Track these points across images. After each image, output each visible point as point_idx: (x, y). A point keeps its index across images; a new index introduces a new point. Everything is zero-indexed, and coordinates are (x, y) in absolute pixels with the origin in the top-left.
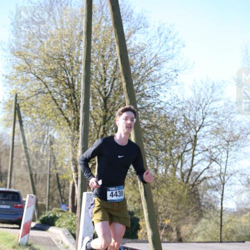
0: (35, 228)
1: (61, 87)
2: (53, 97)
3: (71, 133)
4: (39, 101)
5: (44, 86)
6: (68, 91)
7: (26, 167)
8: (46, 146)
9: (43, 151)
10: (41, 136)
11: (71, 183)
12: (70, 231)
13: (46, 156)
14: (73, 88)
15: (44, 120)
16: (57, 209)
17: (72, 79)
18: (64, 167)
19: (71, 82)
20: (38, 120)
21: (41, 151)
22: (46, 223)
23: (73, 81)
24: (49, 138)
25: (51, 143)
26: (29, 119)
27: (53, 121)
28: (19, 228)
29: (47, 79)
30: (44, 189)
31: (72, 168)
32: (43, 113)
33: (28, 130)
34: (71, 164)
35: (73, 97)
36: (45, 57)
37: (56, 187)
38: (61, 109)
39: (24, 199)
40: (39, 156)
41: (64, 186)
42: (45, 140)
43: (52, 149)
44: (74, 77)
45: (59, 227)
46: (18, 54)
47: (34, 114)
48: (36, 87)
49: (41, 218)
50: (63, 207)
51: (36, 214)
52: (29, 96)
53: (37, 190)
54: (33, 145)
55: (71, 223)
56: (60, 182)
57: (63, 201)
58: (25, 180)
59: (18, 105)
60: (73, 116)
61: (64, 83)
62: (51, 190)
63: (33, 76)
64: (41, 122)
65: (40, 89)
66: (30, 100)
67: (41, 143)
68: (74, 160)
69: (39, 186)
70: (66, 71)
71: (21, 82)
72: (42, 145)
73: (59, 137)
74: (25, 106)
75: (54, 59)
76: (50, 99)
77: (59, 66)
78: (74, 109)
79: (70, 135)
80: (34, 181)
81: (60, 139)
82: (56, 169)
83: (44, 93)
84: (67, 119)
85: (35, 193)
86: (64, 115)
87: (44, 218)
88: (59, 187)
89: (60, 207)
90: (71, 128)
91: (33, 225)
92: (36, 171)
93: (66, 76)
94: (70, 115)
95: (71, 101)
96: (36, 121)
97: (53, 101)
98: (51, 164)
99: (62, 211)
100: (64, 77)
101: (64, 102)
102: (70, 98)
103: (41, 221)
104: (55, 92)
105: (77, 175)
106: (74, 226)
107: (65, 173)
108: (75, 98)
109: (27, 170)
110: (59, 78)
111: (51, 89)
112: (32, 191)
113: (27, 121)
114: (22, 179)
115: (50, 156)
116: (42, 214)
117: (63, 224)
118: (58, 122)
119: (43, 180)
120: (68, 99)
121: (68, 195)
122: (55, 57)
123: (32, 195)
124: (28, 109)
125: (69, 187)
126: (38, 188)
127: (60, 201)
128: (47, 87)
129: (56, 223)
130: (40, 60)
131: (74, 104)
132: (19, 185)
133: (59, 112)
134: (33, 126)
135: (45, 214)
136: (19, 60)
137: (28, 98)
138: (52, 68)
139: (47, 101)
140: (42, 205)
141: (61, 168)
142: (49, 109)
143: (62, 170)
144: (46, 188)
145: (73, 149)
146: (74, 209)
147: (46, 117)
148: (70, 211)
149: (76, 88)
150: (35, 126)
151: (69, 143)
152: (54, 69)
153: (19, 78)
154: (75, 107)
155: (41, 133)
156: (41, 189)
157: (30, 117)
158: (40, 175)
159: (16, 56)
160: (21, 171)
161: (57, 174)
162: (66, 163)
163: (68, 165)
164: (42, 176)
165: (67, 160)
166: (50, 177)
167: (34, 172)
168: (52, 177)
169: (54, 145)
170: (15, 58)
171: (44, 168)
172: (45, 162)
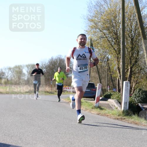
0: (102, 100)
1: (111, 35)
2: (108, 39)
4: (101, 41)
5: (103, 34)
6: (115, 36)
7: (97, 72)
9: (104, 64)
10: (103, 58)
11: (118, 78)
12: (118, 101)
13: (106, 66)
14: (117, 35)
16: (111, 91)
17: (116, 31)
18: (114, 71)
19: (116, 32)
21: (103, 64)
22: (107, 97)
23: (117, 32)
24: (107, 58)
25: (108, 61)
26: (97, 50)
27: (108, 50)
28: (94, 100)
29: (104, 31)
30: (105, 81)
31: (118, 72)
32: (103, 47)
34: (117, 70)
35: (117, 39)
36: (104, 21)
37: (111, 81)
38: (112, 45)
39: (96, 87)
40: (102, 67)
41: (114, 80)
42: (105, 59)
43: (108, 63)
44: (117, 30)
45: (113, 99)
46: (91, 20)
47: (99, 48)
48: (99, 35)
49: (104, 95)
50: (114, 90)
51: (102, 93)
52: (97, 39)
55: (118, 97)
56: (112, 78)
57: (114, 87)
58: (96, 78)
59: (92, 43)
61: (112, 32)
62: (108, 82)
63: (98, 30)
64: (103, 51)
66: (98, 41)
67: (103, 61)
68: (118, 68)
69: (103, 80)
70: (113, 27)
71: (93, 33)
72: (104, 62)
73: (111, 58)
74: (95, 44)
75: (108, 22)
77: (110, 25)
78: (118, 44)
79: (116, 56)
80: (101, 78)
82: (110, 72)
83: (104, 38)
84: (114, 49)
86: (113, 47)
87: (106, 95)
88: (112, 81)
89: (113, 90)
90: (117, 53)
91: (101, 98)
93: (113, 29)
94: (116, 47)
95: (116, 41)
96: (100, 51)
97: (108, 41)
98: (108, 70)
99: (114, 92)
100: (112, 30)
101: (113, 41)
102: (116, 39)
103: (104, 96)
104: (109, 37)
105: (120, 75)
106: (120, 98)
108: (118, 39)
109: (97, 74)
110: (110, 30)
111: (107, 36)
112: (99, 82)
113: (96, 51)
114: (95, 78)
115: (108, 66)
116: (104, 93)
117: (115, 98)
118: (111, 51)
119: (104, 78)
121: (116, 84)
122: (108, 21)
123: (100, 84)
124: (96, 45)
125: (116, 80)
126: (102, 82)
127: (113, 87)
128: (105, 35)
129: (111, 97)
130: (101, 23)
131: (118, 42)
132: (94, 81)
133: (110, 46)
135: (106, 93)
136: (91, 23)
137: (96, 40)
138: (107, 26)
139: (105, 41)
140: (104, 89)
141: (113, 72)
142: (106, 45)
143: (113, 73)
144: (106, 82)
145: (118, 63)
146: (119, 91)
147: (105, 48)
148: (117, 91)
149: (118, 35)
150: (100, 53)
151: (116, 60)
152: (108, 27)
153: (92, 31)
155: (103, 56)
158: (103, 76)
159: (91, 21)
160: (94, 74)
161: (111, 75)
162: (115, 69)
163: (116, 70)
164: (104, 76)
165: (115, 68)
166: (108, 76)
167: (100, 75)
168: (109, 76)
169: (109, 61)
170: (90, 22)
171: (105, 72)
172: (105, 70)
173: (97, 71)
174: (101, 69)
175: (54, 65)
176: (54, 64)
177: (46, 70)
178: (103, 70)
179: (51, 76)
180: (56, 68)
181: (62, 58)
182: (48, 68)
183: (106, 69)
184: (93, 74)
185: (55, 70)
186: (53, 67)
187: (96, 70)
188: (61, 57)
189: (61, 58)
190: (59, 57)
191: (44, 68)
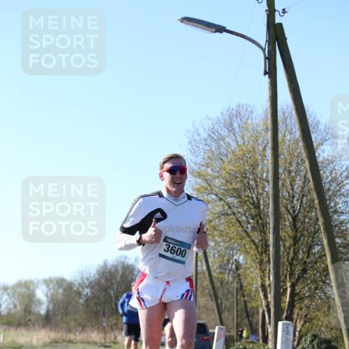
1: (245, 207)
2: (237, 219)
3: (258, 257)
4: (222, 224)
5: (227, 207)
6: (253, 212)
7: (211, 296)
8: (231, 272)
9: (228, 277)
10: (225, 261)
11: (261, 311)
13: (232, 283)
14: (259, 208)
15: (228, 244)
17: (257, 198)
18: (253, 294)
19: (256, 202)
20: (222, 244)
21: (226, 277)
23: (258, 200)
24: (235, 263)
25: (237, 268)
26: (212, 244)
27: (238, 244)
29: (229, 200)
30: (231, 317)
31: (261, 294)
32: (226, 236)
33: (211, 255)
34: (260, 291)
35: (259, 218)
36: (227, 175)
37: (244, 315)
38: (246, 232)
39: (211, 331)
40: (224, 283)
41: (253, 314)
42: (230, 266)
43: (239, 275)
44: (259, 197)
46: (197, 175)
47: (217, 238)
48: (219, 209)
52: (211, 218)
53: (224, 320)
54: (218, 271)
56: (249, 310)
57: (253, 331)
58: (210, 309)
60: (260, 238)
61: (248, 202)
62: (239, 320)
63: (214, 197)
64: (225, 246)
65: (224, 210)
66: (213, 223)
67: (226, 269)
68: (263, 286)
69: (225, 315)
70: (250, 190)
72: (227, 271)
73: (245, 262)
75: (236, 177)
76: (234, 221)
77: (242, 184)
78: (261, 231)
79: (257, 259)
81: (247, 263)
82: (244, 296)
83: (228, 215)
84: (253, 241)
85: (222, 323)
86: (249, 237)
88: (248, 316)
90: (258, 251)
92: (221, 299)
93: (250, 195)
94: (256, 237)
95: (257, 222)
96: (219, 246)
97: (238, 224)
98: (239, 291)
100: (248, 196)
101: (249, 223)
102: (256, 219)
104: (239, 213)
105: (268, 302)
107: (253, 300)
108: (261, 218)
109: (212, 299)
110: (243, 197)
111: (235, 210)
112: (219, 322)
114: (207, 309)
115: (237, 283)
118: (244, 245)
119: (229, 309)
120: (254, 219)
121: (258, 324)
122: (237, 175)
123: (221, 327)
125: (258, 315)
126: (225, 318)
128: (230, 208)
130: (221, 180)
131: (261, 226)
132: (204, 316)
133: (244, 234)
134: (216, 251)
136: (198, 180)
137: (210, 221)
138: (235, 187)
139: (231, 223)
140: (230, 336)
141: (249, 295)
142: (233, 232)
143: (251, 298)
144: (233, 318)
145: (262, 275)
146: (265, 340)
147: (230, 240)
148: (261, 341)
149: (262, 208)
150: (218, 252)
151: (257, 267)
152: (237, 189)
154: (262, 228)
155: (226, 258)
156: (228, 319)
157: (213, 241)
158: (226, 304)
159: (196, 177)
160: (206, 301)
161: (245, 302)
162: (254, 289)
163: (257, 291)
164: (228, 304)
165: (255, 286)
166: (237, 305)
167: (219, 301)
168: (240, 305)
169: (241, 270)
170: (194, 178)
171: (230, 296)
172: (231, 289)
173: (212, 293)
174: (221, 289)
175: (110, 280)
176: (109, 278)
177: (91, 292)
178: (226, 291)
179: (102, 306)
180: (115, 287)
181: (130, 263)
182: (96, 287)
183: (234, 288)
184: (203, 299)
185: (112, 292)
186: (109, 284)
187: (210, 291)
188: (126, 261)
189: (126, 264)
190: (122, 260)
191: (87, 287)
